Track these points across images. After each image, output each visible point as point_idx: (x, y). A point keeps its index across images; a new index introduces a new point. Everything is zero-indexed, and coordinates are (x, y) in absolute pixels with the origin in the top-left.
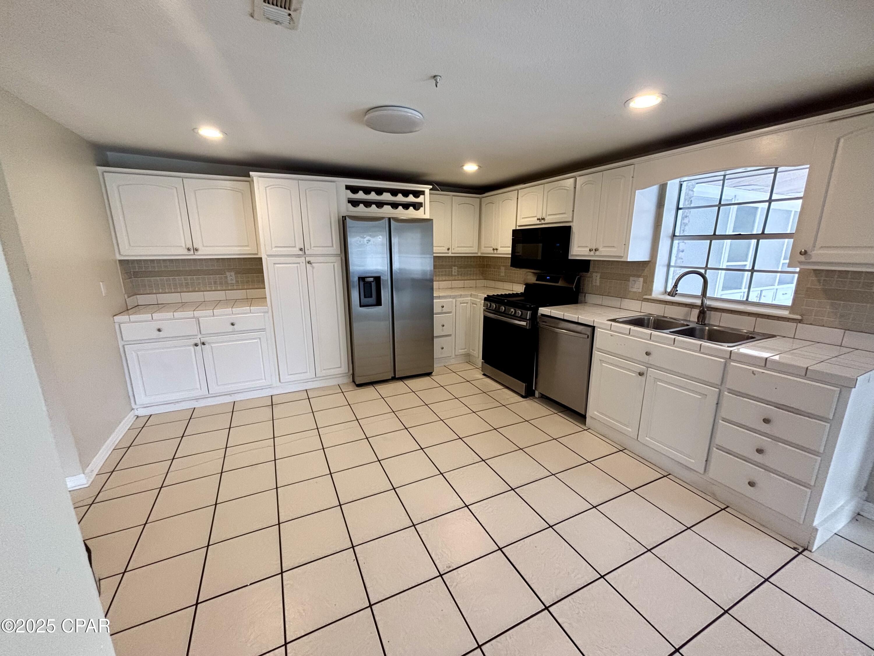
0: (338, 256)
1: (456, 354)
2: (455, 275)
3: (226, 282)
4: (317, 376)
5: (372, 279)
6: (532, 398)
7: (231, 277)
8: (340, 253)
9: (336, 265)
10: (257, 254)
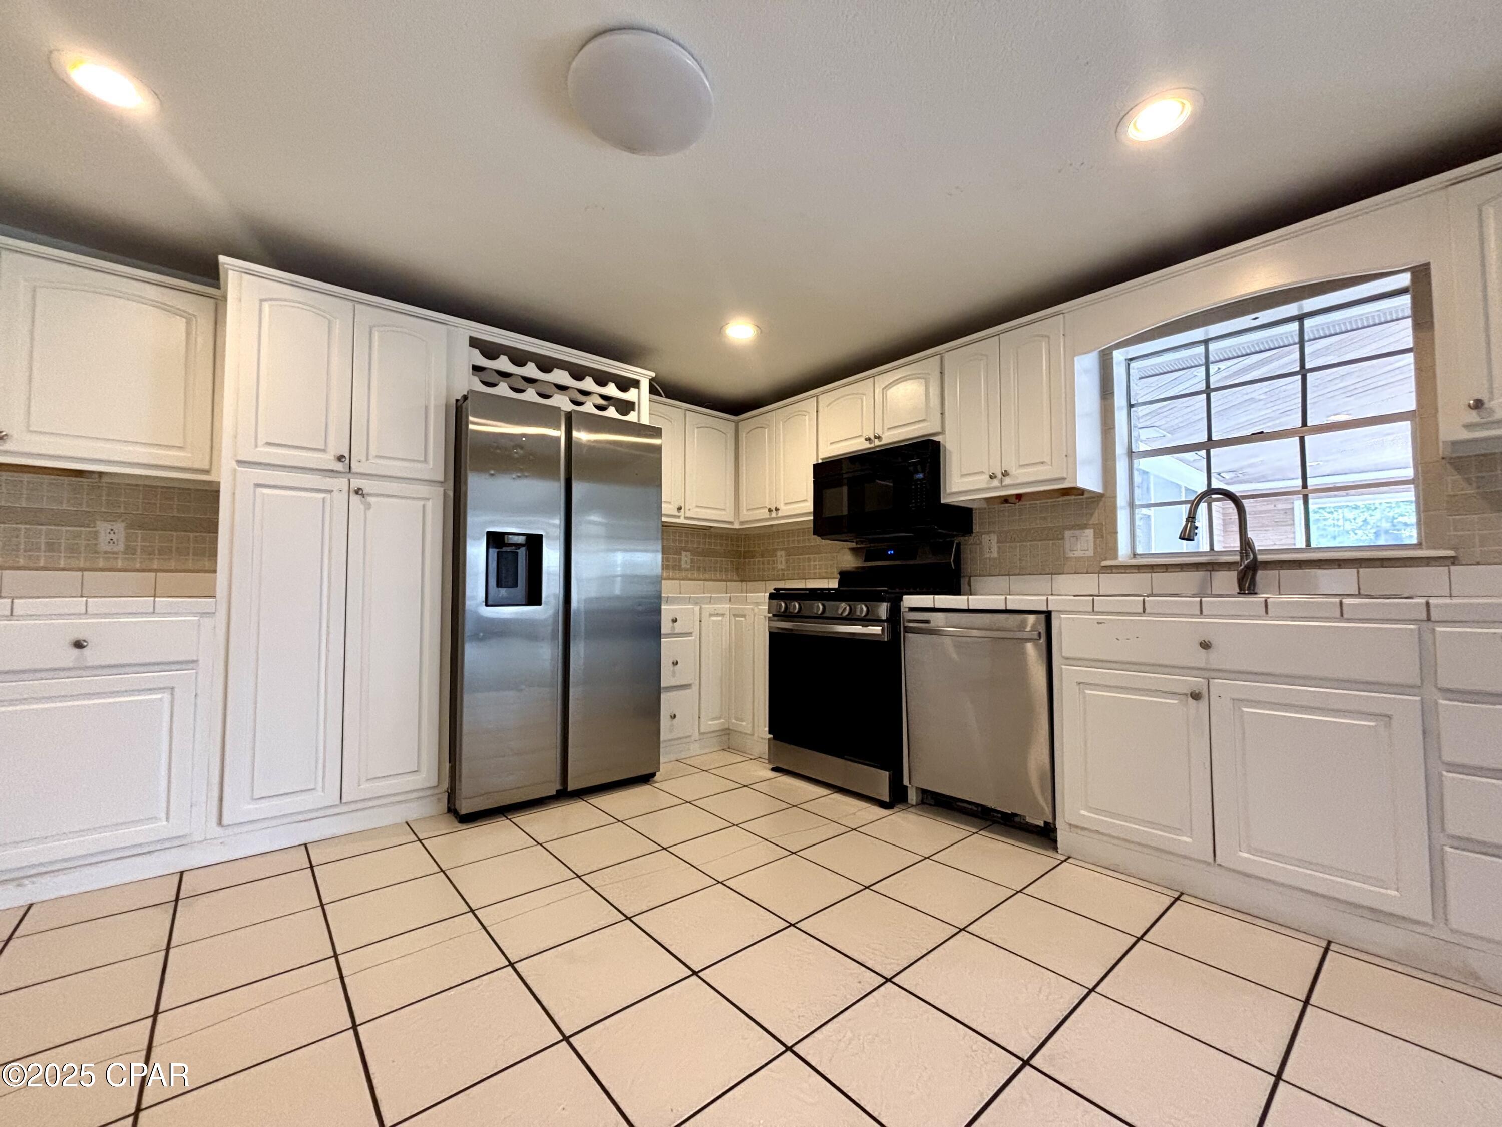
0: (439, 485)
1: (702, 730)
2: (687, 570)
3: (94, 551)
4: (344, 800)
5: (521, 540)
6: (904, 808)
7: (112, 536)
8: (441, 479)
9: (429, 504)
10: (207, 472)
